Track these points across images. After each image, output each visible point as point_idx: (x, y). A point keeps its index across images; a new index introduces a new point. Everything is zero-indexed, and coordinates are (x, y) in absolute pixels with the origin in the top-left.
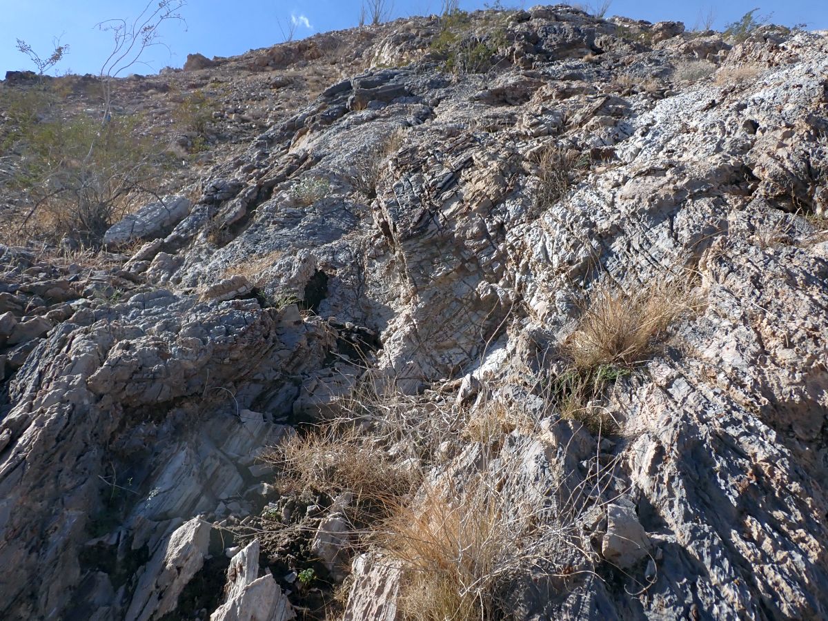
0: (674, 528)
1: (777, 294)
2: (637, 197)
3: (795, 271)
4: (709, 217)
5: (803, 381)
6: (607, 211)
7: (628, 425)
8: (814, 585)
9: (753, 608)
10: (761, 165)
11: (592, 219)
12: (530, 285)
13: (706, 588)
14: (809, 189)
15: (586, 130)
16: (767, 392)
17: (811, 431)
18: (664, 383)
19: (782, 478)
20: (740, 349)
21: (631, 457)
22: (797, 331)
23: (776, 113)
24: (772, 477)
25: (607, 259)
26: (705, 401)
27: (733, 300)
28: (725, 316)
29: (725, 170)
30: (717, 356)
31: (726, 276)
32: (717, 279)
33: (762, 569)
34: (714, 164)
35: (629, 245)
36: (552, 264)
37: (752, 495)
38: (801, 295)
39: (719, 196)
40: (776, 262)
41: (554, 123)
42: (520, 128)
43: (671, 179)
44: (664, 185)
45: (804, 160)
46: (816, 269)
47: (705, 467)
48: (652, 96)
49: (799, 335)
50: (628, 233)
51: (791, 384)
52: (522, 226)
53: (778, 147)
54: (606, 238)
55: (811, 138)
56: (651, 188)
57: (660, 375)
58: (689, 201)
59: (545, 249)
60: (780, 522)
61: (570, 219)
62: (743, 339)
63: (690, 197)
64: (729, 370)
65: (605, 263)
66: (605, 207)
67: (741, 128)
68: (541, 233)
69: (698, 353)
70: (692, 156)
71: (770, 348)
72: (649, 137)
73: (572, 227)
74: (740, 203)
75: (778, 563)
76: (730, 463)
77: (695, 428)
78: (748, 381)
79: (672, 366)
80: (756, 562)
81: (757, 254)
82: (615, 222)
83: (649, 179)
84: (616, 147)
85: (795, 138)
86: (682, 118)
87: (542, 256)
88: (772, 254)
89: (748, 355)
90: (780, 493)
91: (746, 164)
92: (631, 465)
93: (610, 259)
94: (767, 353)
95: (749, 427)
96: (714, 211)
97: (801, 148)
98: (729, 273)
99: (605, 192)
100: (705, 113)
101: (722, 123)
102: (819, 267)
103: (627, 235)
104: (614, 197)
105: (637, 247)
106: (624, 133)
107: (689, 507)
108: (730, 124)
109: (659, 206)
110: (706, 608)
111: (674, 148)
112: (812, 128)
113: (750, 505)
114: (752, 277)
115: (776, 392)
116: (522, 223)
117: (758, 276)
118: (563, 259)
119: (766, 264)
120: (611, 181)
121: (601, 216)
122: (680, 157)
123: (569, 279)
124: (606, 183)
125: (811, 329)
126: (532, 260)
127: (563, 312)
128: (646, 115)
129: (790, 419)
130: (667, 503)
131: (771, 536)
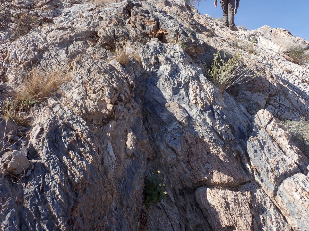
0: (42, 158)
1: (95, 75)
2: (55, 37)
3: (102, 68)
4: (80, 48)
5: (98, 105)
6: (43, 41)
7: (34, 121)
8: (89, 171)
9: (64, 181)
10: (100, 32)
11: (36, 43)
12: (9, 68)
13: (49, 177)
14: (114, 43)
15: (42, 10)
16: (86, 108)
17: (99, 122)
18: (51, 106)
19: (85, 137)
20: (79, 93)
21: (31, 133)
22: (97, 88)
23: (109, 15)
24: (82, 137)
25: (41, 60)
26: (64, 112)
27: (80, 77)
28: (77, 82)
29: (89, 32)
30: (71, 96)
31: (79, 68)
32: (76, 69)
33: (71, 168)
34: (85, 29)
35: (50, 55)
36: (18, 60)
37: (74, 144)
38: (102, 76)
39: (85, 41)
40: (96, 64)
41: (29, 4)
42: (13, 3)
43: (69, 32)
44: (66, 34)
45: (113, 32)
46: (108, 68)
47: (59, 135)
48: (72, 2)
49: (97, 89)
50: (50, 50)
51: (93, 106)
52: (7, 43)
53: (106, 27)
54: (41, 52)
55: (117, 25)
56: (61, 35)
57: (51, 103)
58: (75, 41)
59: (16, 54)
60: (82, 152)
61: (27, 42)
62: (81, 90)
63: (75, 40)
64: (74, 101)
65: (40, 62)
66: (42, 40)
67: (98, 19)
68: (14, 47)
69: (66, 95)
70: (79, 26)
71: (89, 94)
72: (67, 17)
73: (27, 46)
74: (92, 44)
75: (78, 165)
76: (68, 133)
77: (58, 121)
78: (80, 105)
79: (56, 100)
80: (69, 166)
81: (90, 61)
82: (46, 46)
83: (61, 31)
84: (53, 18)
85: (112, 24)
86: (80, 12)
87: (14, 56)
88: (96, 62)
89: (81, 96)
90: (84, 142)
91: (96, 31)
92: (30, 136)
93: (42, 60)
94: (88, 95)
95: (77, 121)
96: (83, 46)
97: (113, 28)
98: (80, 67)
99: (43, 34)
100: (88, 12)
101: (92, 16)
102: (109, 67)
103: (49, 51)
104: (46, 36)
105: (53, 56)
106: (58, 14)
107: (49, 149)
108: (94, 17)
109: (63, 42)
110: (47, 184)
111: (74, 22)
112: (117, 22)
113: (72, 147)
114: (88, 69)
115: (88, 108)
116: (7, 42)
117: (90, 69)
118: (22, 58)
119: (93, 65)
120: (46, 30)
121: (40, 43)
122: (75, 25)
123: (24, 67)
124: (44, 31)
125: (102, 87)
126: (10, 58)
127: (20, 80)
128: (68, 9)
129: (92, 117)
130: (41, 148)
131: (77, 157)
